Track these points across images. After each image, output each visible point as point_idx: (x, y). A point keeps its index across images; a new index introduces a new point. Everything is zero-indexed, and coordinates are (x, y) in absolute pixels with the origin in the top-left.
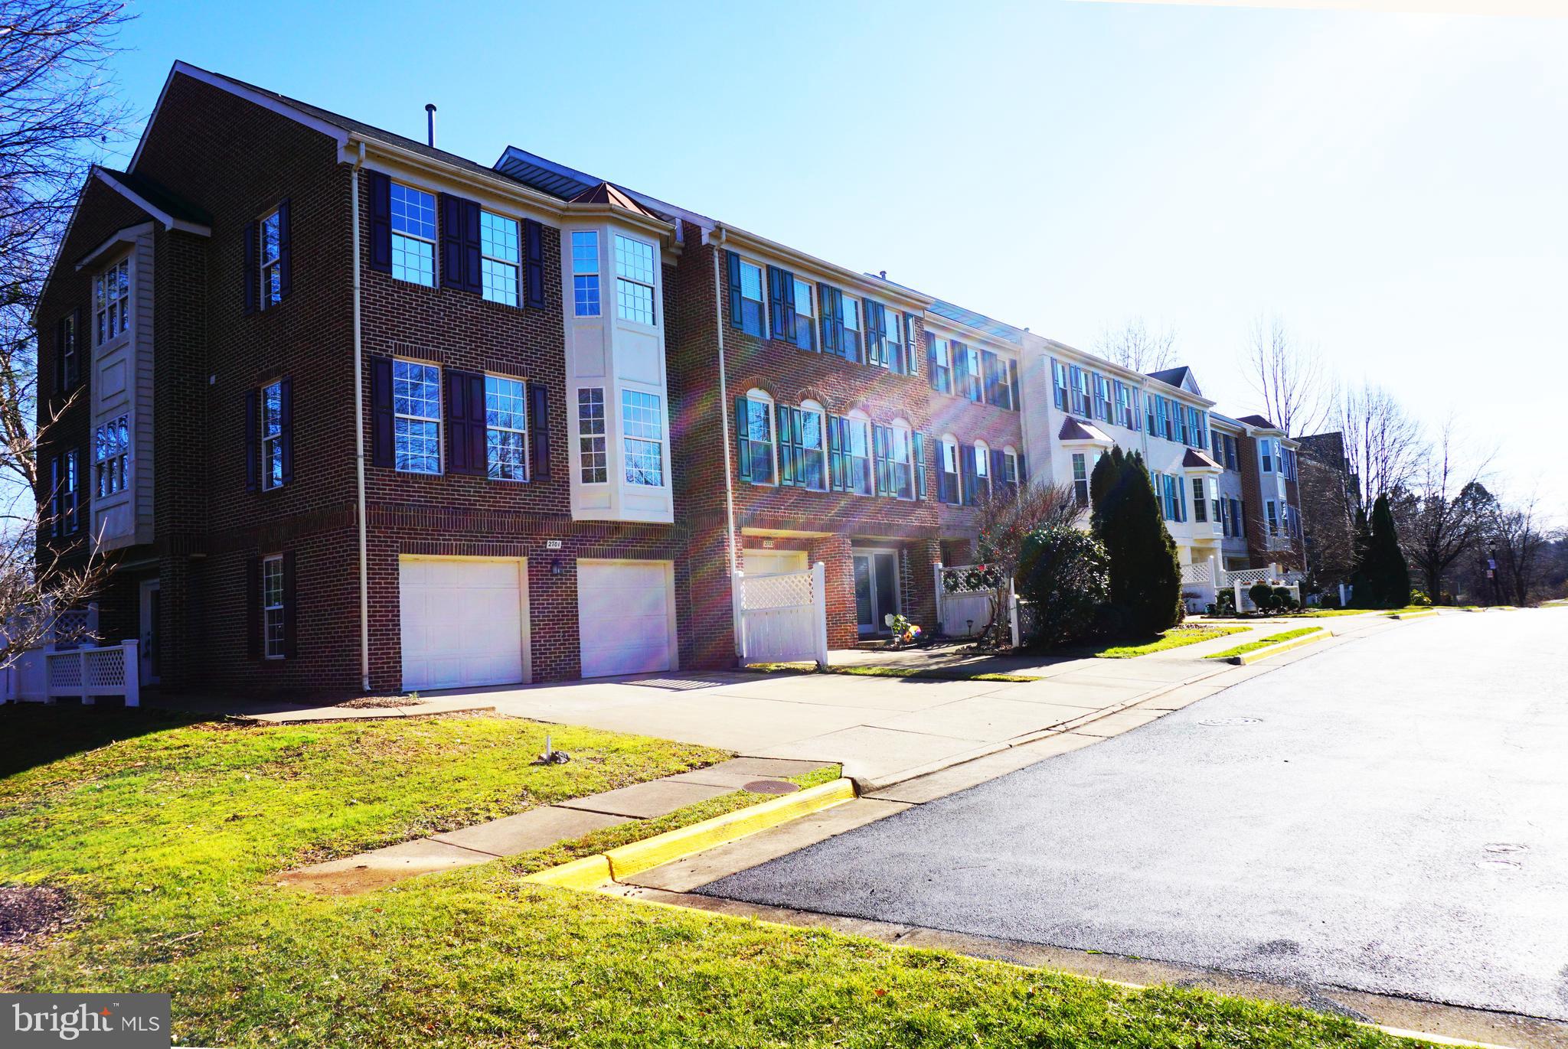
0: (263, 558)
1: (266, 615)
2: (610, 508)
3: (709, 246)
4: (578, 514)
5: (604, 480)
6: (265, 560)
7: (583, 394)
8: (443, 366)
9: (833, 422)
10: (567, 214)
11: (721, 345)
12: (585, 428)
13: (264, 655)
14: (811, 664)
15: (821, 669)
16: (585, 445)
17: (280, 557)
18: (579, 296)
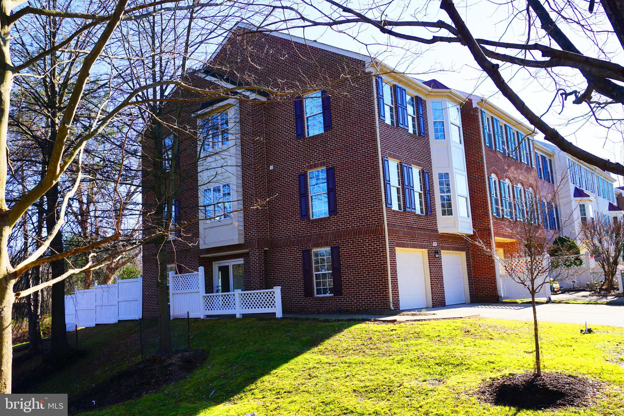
0: (312, 249)
1: (314, 276)
2: (455, 227)
3: (476, 108)
4: (441, 230)
5: (452, 214)
6: (313, 251)
7: (441, 176)
8: (400, 162)
9: (515, 188)
10: (430, 94)
11: (484, 153)
12: (442, 191)
13: (314, 295)
14: (545, 299)
15: (549, 301)
16: (442, 198)
17: (328, 249)
18: (436, 131)
